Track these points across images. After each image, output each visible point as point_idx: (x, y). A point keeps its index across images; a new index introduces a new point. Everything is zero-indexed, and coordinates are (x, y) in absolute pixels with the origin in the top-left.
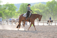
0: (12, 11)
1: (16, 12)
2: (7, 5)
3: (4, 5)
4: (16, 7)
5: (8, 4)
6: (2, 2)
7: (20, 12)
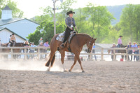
0: (102, 25)
1: (112, 26)
2: (89, 10)
3: (80, 10)
4: (111, 14)
5: (90, 7)
6: (76, 2)
7: (123, 28)
